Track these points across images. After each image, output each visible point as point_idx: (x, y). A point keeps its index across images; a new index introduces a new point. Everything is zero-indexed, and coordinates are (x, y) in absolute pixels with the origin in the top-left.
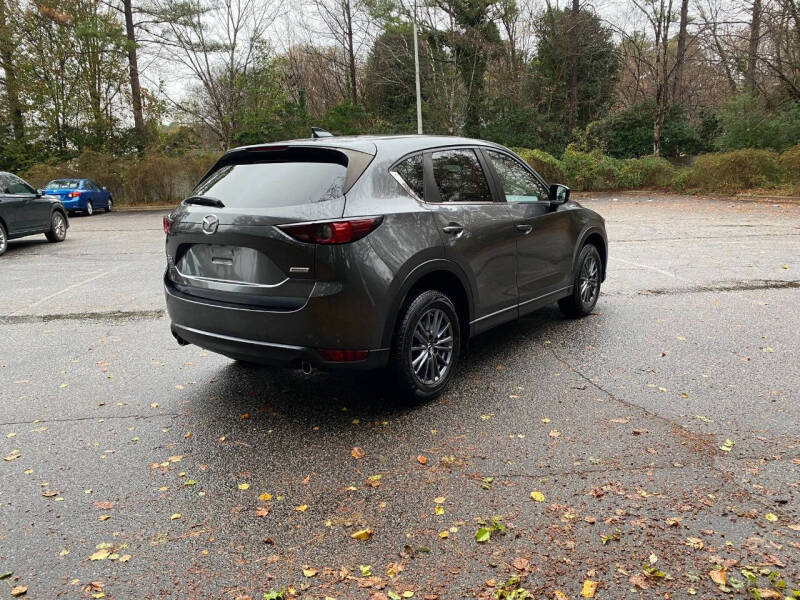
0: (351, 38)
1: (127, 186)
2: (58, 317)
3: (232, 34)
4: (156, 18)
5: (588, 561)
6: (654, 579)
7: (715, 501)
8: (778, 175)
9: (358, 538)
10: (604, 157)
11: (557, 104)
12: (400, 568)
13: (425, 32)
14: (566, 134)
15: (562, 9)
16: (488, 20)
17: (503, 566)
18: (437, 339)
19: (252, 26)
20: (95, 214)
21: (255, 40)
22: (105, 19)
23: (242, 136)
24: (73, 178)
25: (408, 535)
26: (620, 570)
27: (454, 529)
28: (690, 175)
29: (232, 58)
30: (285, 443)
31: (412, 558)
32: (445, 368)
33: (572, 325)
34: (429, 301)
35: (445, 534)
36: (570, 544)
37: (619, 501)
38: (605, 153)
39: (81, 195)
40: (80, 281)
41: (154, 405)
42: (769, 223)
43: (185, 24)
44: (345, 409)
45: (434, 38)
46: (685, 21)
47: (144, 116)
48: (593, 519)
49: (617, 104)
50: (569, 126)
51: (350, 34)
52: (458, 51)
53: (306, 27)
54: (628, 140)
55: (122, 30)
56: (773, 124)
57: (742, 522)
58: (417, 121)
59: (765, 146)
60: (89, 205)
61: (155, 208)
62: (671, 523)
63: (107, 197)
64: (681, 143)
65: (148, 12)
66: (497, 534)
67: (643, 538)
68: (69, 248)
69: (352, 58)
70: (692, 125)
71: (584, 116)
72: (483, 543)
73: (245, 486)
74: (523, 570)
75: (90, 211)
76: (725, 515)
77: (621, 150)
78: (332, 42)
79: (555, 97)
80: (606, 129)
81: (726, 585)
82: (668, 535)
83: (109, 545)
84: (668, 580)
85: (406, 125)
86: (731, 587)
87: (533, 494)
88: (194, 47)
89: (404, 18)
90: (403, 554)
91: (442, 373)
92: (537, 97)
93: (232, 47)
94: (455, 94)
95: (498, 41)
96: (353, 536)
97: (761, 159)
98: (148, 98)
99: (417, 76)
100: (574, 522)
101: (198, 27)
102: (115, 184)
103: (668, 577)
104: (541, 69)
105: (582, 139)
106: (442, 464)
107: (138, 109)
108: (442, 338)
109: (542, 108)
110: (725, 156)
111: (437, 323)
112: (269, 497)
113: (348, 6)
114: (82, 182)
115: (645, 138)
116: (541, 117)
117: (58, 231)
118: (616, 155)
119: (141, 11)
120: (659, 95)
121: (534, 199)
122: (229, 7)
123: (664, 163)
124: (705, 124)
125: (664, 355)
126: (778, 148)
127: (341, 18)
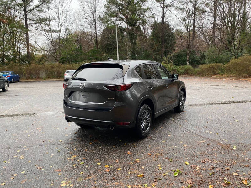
0: (96, 29)
1: (25, 74)
2: (17, 115)
3: (60, 27)
4: (35, 22)
5: (208, 180)
6: (228, 184)
7: (237, 162)
8: (223, 71)
9: (140, 177)
10: (173, 65)
11: (158, 50)
12: (156, 184)
13: (119, 28)
14: (161, 58)
15: (159, 22)
16: (137, 25)
17: (184, 182)
18: (147, 119)
19: (66, 25)
20: (14, 82)
21: (67, 29)
22: (18, 22)
23: (62, 58)
24: (7, 71)
25: (154, 175)
26: (218, 182)
27: (166, 173)
28: (198, 71)
29: (60, 35)
30: (106, 151)
31: (158, 181)
32: (148, 128)
33: (178, 115)
34: (145, 108)
35: (164, 174)
36: (201, 176)
37: (210, 164)
38: (173, 64)
39: (10, 77)
40: (19, 104)
41: (61, 141)
42: (224, 85)
43: (45, 24)
44: (120, 140)
45: (121, 30)
46: (194, 27)
47: (30, 52)
48: (205, 169)
49: (176, 50)
50: (162, 56)
51: (96, 28)
52: (129, 33)
53: (82, 26)
54: (179, 60)
55: (24, 25)
56: (221, 56)
57: (246, 168)
58: (117, 54)
59: (219, 62)
60: (13, 80)
61: (34, 80)
62: (227, 169)
63: (18, 77)
64: (195, 61)
65: (32, 20)
66: (180, 174)
67: (221, 173)
68: (10, 94)
69: (96, 35)
70: (198, 56)
71: (166, 53)
72: (176, 176)
73: (99, 164)
74: (191, 183)
75: (13, 81)
76: (241, 166)
77: (177, 63)
78: (90, 30)
79: (157, 48)
80: (173, 57)
81: (248, 184)
82: (227, 172)
83: (65, 182)
84: (231, 184)
85: (114, 56)
86: (249, 185)
87: (185, 163)
88: (48, 31)
89: (112, 24)
90: (155, 180)
91: (148, 129)
92: (152, 47)
93: (60, 31)
94: (128, 46)
95: (141, 31)
96: (138, 176)
97: (219, 66)
98: (32, 46)
99: (117, 41)
100: (200, 170)
101: (49, 25)
102: (21, 73)
103: (231, 183)
104: (153, 39)
105: (166, 60)
106: (156, 155)
107: (28, 49)
108: (148, 118)
109: (154, 51)
110: (208, 65)
111: (147, 114)
112: (108, 166)
113: (95, 20)
114: (10, 72)
115: (184, 60)
116: (154, 54)
117: (6, 88)
118: (177, 65)
119: (30, 20)
120: (188, 47)
121: (167, 78)
122: (59, 19)
123: (190, 67)
124: (201, 56)
125: (208, 123)
126: (223, 63)
127: (93, 23)
